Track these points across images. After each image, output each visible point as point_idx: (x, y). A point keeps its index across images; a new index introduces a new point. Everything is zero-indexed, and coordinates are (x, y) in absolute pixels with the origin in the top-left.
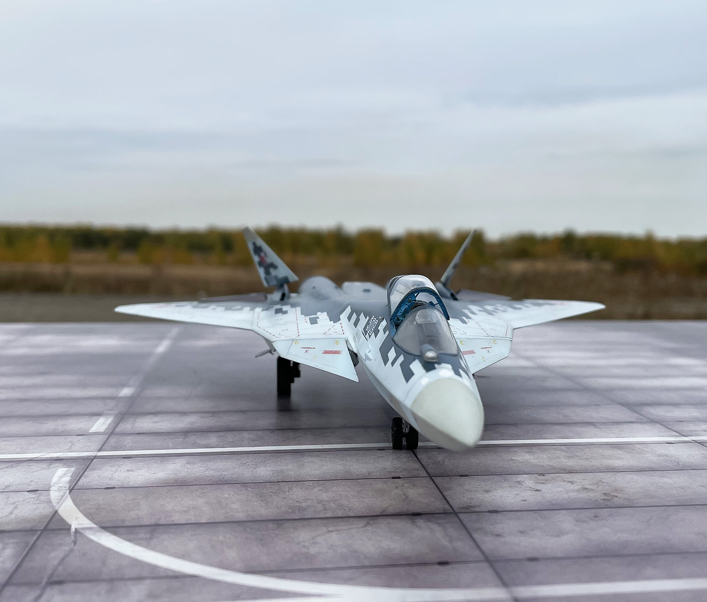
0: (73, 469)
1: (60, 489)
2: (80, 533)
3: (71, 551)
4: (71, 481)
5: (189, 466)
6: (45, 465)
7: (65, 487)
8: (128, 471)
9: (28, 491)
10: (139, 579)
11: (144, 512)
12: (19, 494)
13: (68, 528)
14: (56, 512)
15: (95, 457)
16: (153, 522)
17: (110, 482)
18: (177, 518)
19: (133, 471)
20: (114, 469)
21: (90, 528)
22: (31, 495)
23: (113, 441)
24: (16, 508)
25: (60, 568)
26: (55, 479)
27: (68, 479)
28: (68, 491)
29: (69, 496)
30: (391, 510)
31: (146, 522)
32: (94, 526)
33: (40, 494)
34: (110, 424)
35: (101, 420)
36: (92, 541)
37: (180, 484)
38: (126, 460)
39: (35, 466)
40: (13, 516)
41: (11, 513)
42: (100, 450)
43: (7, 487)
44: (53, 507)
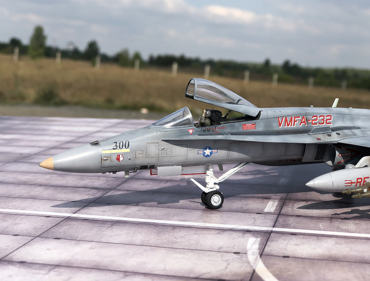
0: (259, 239)
1: (253, 254)
4: (259, 248)
6: (240, 234)
7: (257, 253)
8: (296, 245)
9: (234, 253)
12: (229, 254)
14: (254, 270)
15: (272, 232)
19: (299, 245)
20: (286, 242)
22: (236, 256)
23: (281, 220)
24: (229, 264)
27: (257, 246)
28: (259, 256)
29: (260, 260)
33: (242, 256)
34: (277, 207)
35: (270, 203)
38: (293, 236)
40: (228, 270)
41: (227, 268)
42: (274, 226)
43: (220, 248)
44: (252, 267)
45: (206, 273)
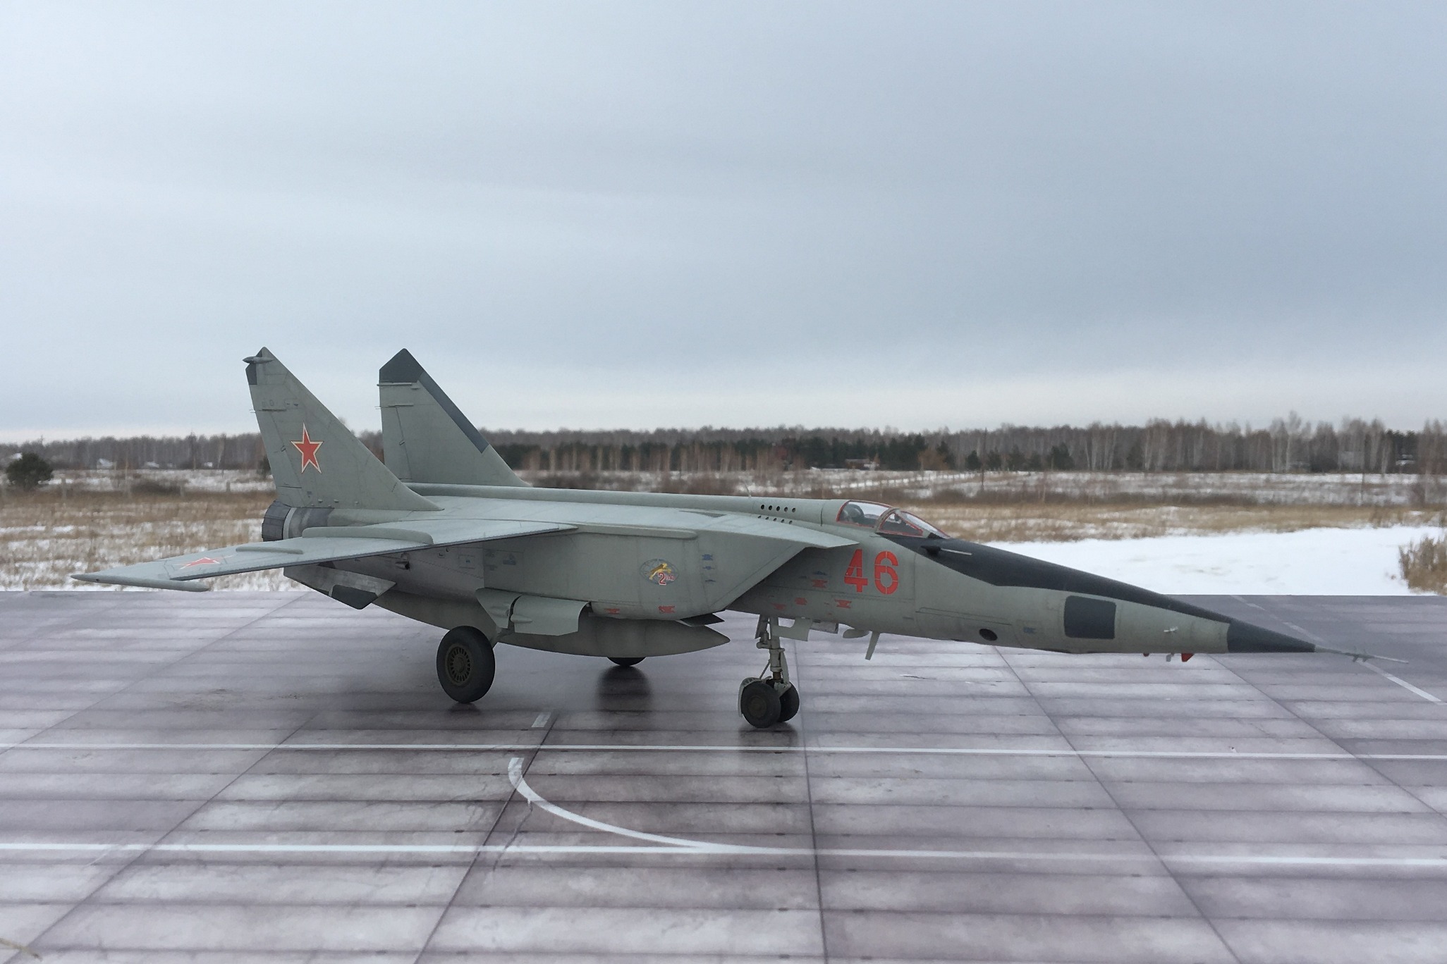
0: (523, 759)
1: (515, 774)
2: (536, 806)
3: (529, 815)
4: (522, 769)
5: (613, 760)
6: (501, 755)
7: (519, 773)
8: (566, 762)
9: (493, 775)
10: (576, 832)
11: (577, 792)
12: (487, 777)
13: (526, 801)
14: (516, 789)
15: (539, 750)
16: (584, 799)
17: (552, 770)
18: (601, 798)
19: (569, 762)
20: (555, 760)
21: (542, 802)
22: (494, 777)
23: (552, 736)
24: (486, 786)
25: (524, 824)
26: (510, 766)
27: (520, 766)
28: (522, 776)
29: (523, 779)
30: (762, 800)
31: (580, 799)
32: (543, 800)
33: (501, 777)
34: (548, 720)
35: (540, 717)
36: (543, 809)
37: (604, 774)
38: (563, 753)
39: (493, 755)
40: (486, 792)
41: (484, 789)
42: (541, 744)
43: (476, 770)
44: (512, 786)
45: (461, 796)
